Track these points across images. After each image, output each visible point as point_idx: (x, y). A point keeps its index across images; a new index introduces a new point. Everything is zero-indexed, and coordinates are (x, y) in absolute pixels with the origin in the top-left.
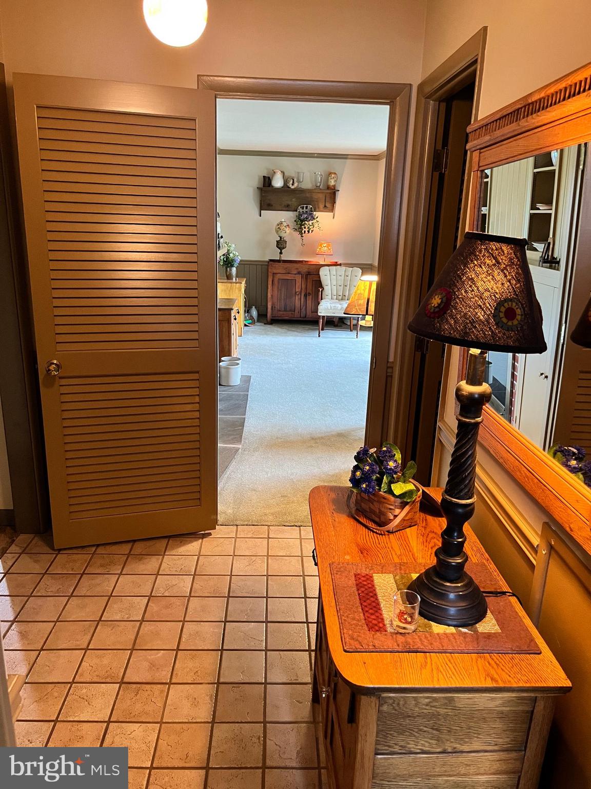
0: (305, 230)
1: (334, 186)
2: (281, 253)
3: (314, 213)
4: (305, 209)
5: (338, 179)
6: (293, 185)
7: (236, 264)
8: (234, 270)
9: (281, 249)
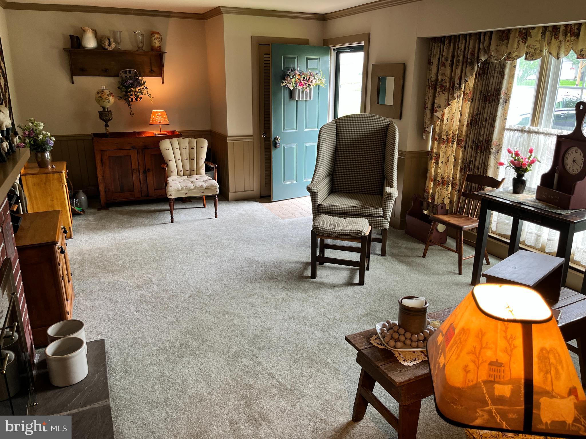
0: (132, 97)
1: (160, 47)
2: (107, 126)
3: (140, 78)
4: (128, 73)
5: (163, 40)
6: (109, 45)
7: (49, 148)
8: (48, 155)
9: (106, 121)
